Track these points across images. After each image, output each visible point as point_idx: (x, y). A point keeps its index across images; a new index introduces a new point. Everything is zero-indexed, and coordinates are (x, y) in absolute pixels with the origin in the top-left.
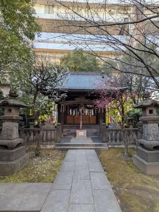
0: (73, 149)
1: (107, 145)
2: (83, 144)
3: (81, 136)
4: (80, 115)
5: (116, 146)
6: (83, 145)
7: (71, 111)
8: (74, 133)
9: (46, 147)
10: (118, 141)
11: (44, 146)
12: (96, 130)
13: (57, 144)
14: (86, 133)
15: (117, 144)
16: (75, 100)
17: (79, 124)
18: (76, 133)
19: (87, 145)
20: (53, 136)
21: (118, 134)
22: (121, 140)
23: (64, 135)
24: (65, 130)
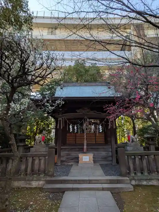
0: (73, 189)
1: (129, 181)
2: (89, 180)
3: (86, 163)
4: (84, 133)
5: (145, 183)
6: (90, 182)
7: (71, 127)
8: (76, 158)
9: (30, 184)
10: (146, 174)
11: (28, 182)
12: (106, 152)
13: (48, 178)
14: (93, 157)
15: (145, 178)
17: (83, 145)
18: (78, 157)
19: (96, 182)
20: (42, 166)
21: (145, 160)
22: (150, 172)
23: (62, 161)
24: (63, 153)
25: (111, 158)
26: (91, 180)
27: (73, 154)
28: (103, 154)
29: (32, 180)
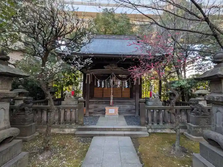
0: (100, 135)
1: (146, 130)
2: (114, 129)
3: (112, 115)
4: (111, 87)
5: (159, 131)
6: (114, 130)
7: (98, 82)
8: (103, 110)
9: (63, 131)
10: (161, 124)
11: (62, 129)
12: (131, 106)
13: (79, 127)
14: (119, 110)
15: (160, 127)
16: (104, 68)
17: (109, 98)
18: (105, 110)
19: (119, 130)
20: (73, 117)
21: (162, 113)
22: (165, 122)
23: (90, 113)
24: (91, 106)
25: (134, 111)
26: (115, 129)
27: (101, 107)
28: (128, 107)
29: (66, 128)
